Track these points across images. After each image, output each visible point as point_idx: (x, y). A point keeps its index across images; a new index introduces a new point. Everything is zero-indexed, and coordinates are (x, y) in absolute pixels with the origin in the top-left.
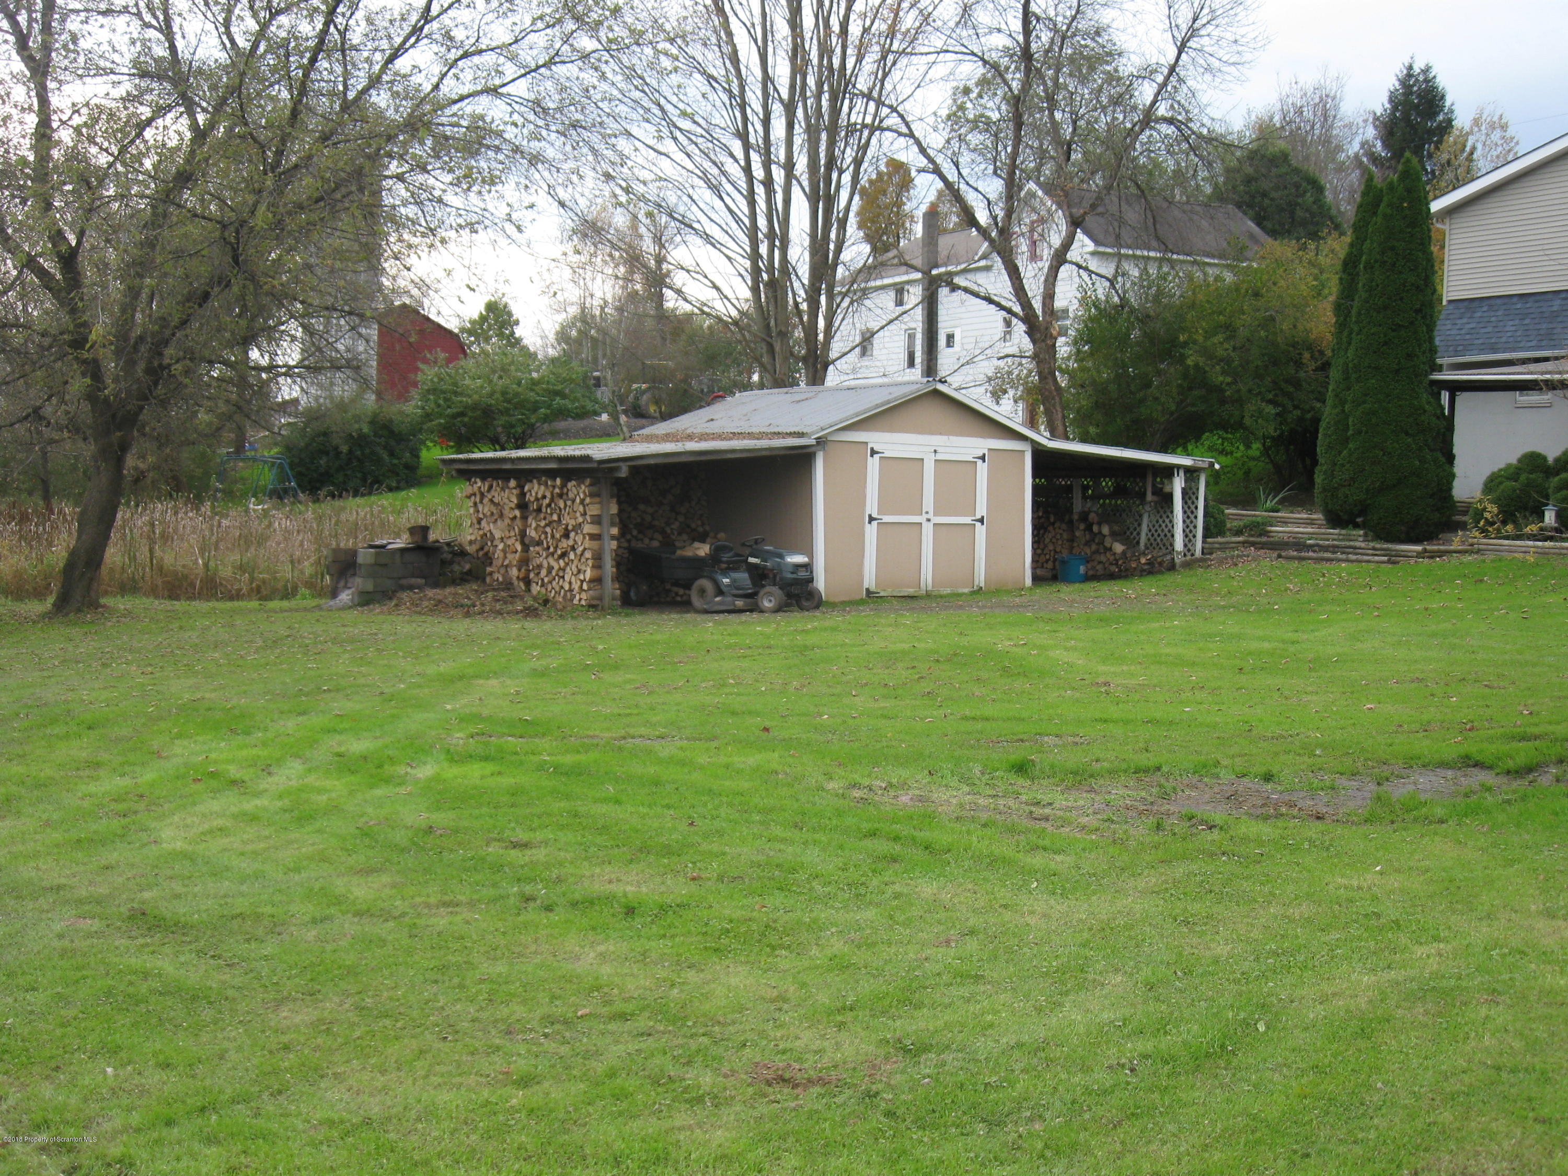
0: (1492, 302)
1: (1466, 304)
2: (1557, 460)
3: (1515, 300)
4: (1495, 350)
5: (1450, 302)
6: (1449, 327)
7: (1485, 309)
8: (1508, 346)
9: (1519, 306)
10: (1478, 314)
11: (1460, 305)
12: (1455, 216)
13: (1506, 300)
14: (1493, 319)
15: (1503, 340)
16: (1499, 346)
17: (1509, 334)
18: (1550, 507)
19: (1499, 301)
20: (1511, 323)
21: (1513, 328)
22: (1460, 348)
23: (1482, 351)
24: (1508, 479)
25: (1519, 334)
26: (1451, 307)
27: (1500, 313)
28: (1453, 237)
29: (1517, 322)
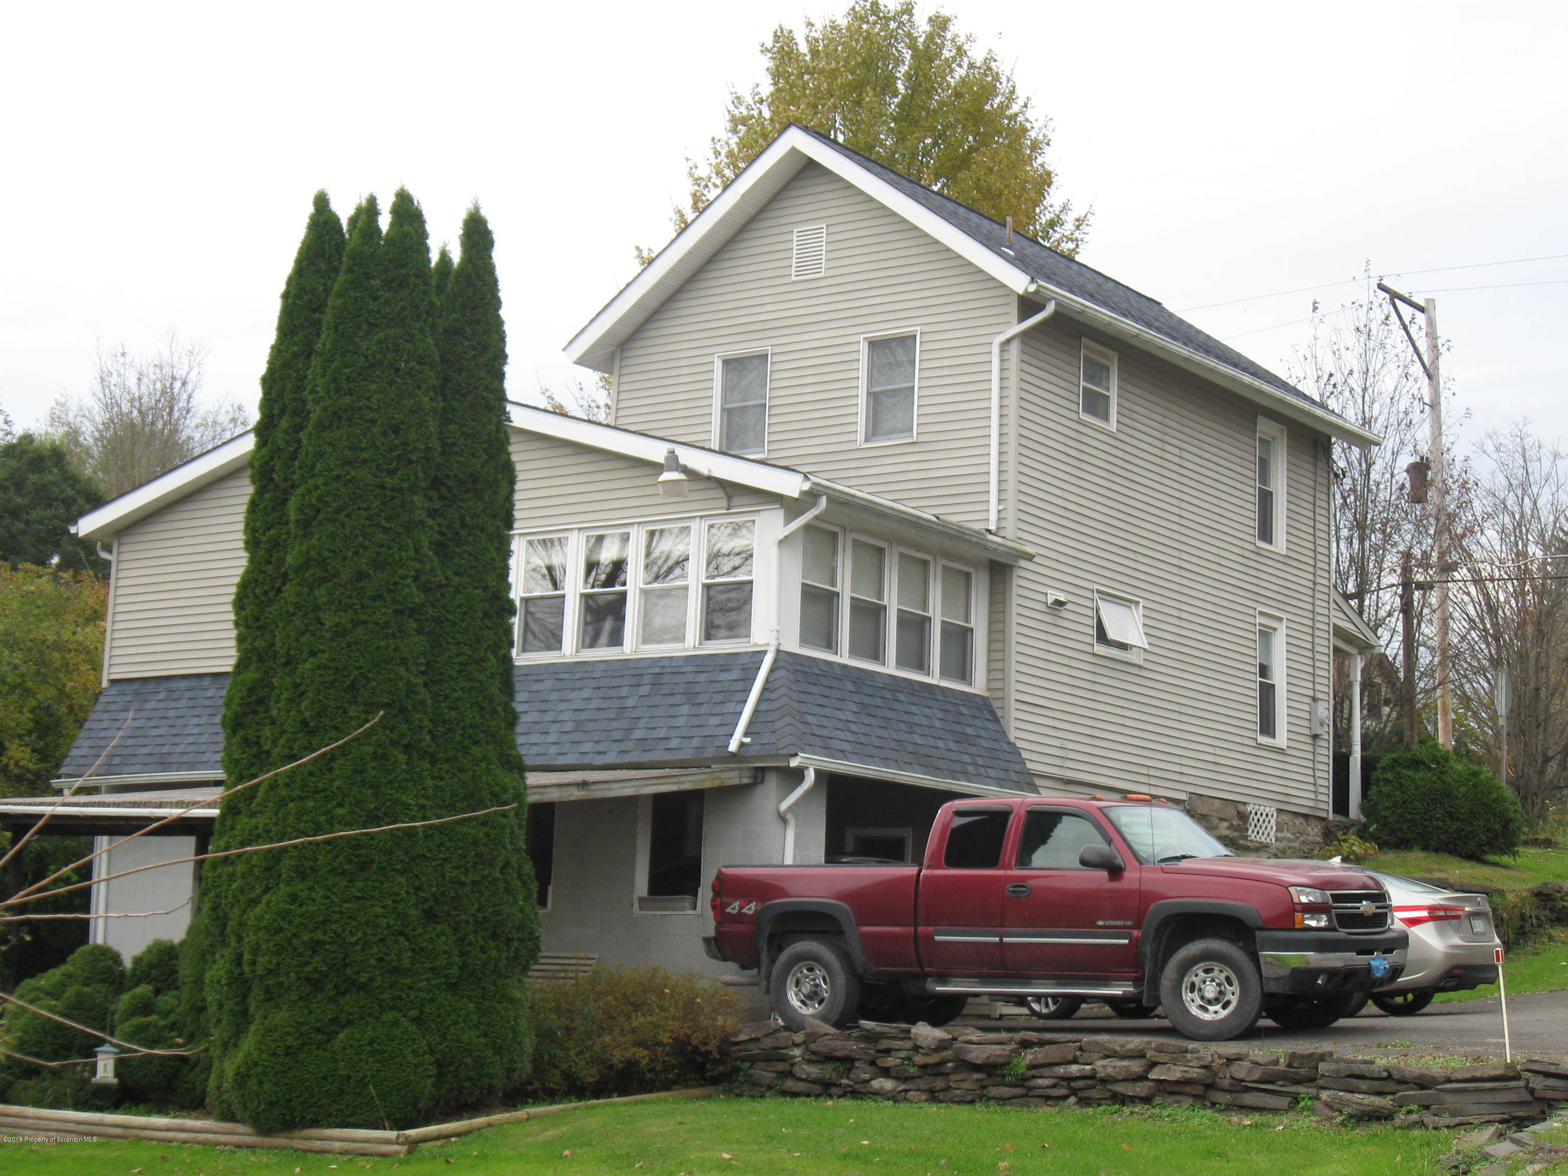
0: (173, 685)
1: (136, 686)
2: (137, 961)
3: (206, 682)
4: (165, 765)
5: (113, 682)
6: (105, 725)
7: (162, 696)
8: (185, 758)
9: (210, 693)
10: (150, 705)
11: (128, 688)
12: (125, 540)
13: (193, 683)
14: (171, 713)
15: (180, 749)
16: (172, 759)
17: (190, 739)
18: (106, 1048)
19: (183, 684)
20: (195, 721)
21: (197, 730)
22: (117, 760)
23: (146, 766)
24: (47, 993)
25: (204, 739)
26: (114, 691)
27: (182, 703)
28: (122, 574)
29: (203, 720)
